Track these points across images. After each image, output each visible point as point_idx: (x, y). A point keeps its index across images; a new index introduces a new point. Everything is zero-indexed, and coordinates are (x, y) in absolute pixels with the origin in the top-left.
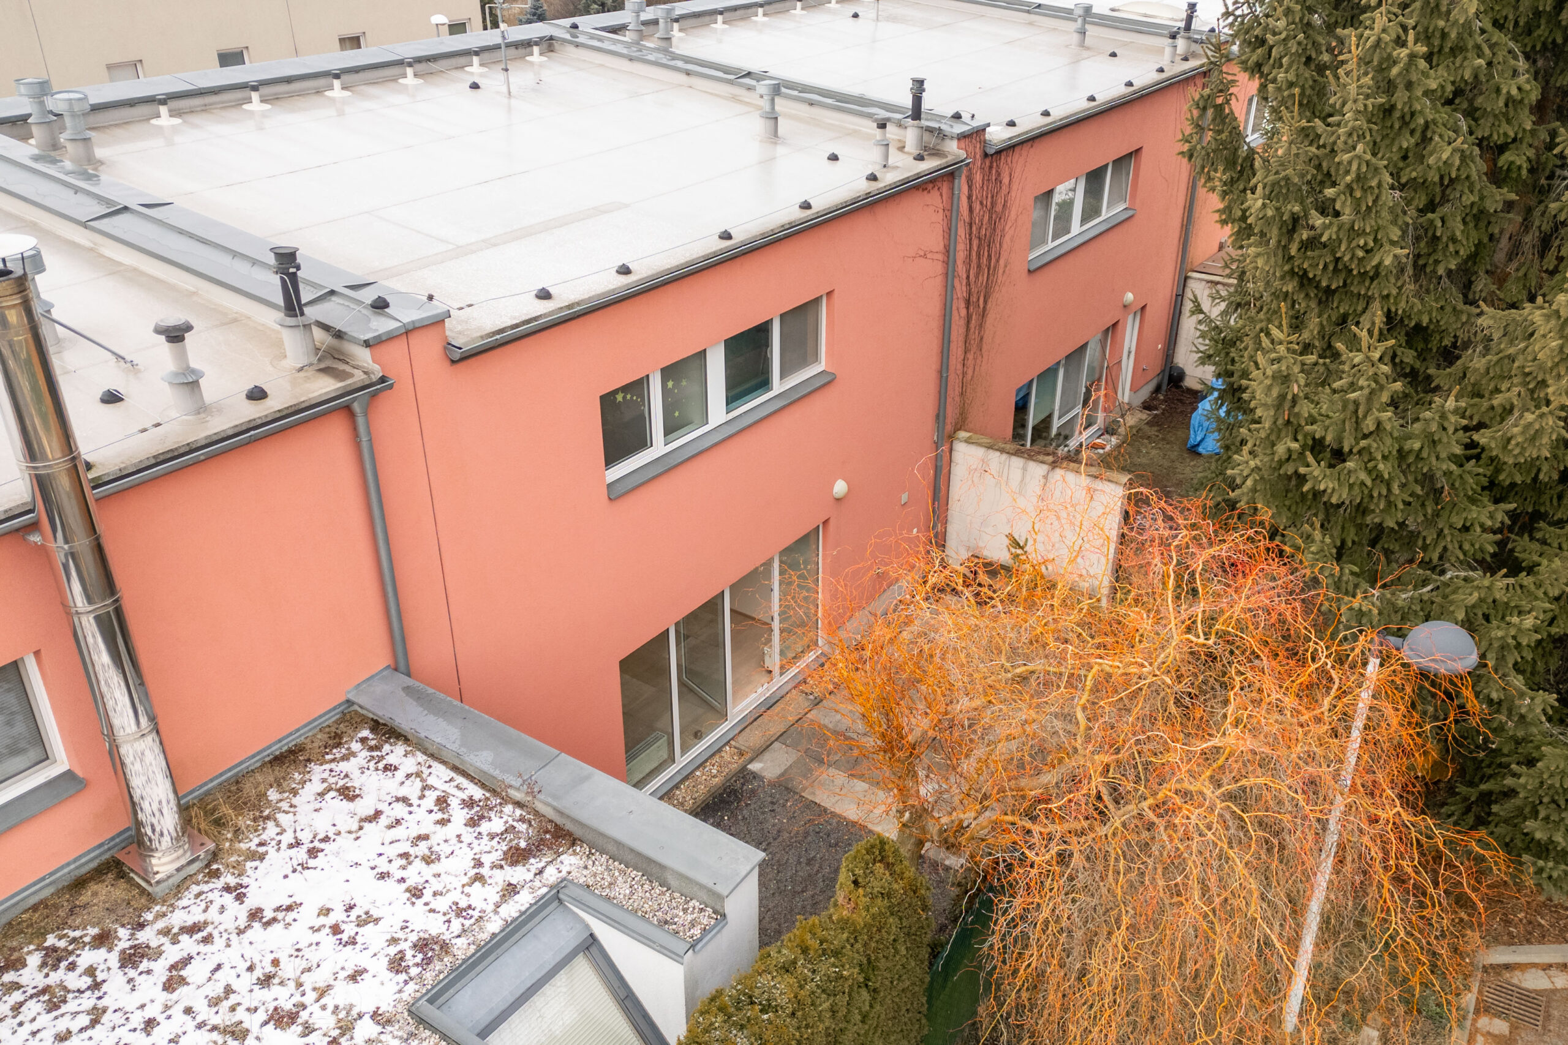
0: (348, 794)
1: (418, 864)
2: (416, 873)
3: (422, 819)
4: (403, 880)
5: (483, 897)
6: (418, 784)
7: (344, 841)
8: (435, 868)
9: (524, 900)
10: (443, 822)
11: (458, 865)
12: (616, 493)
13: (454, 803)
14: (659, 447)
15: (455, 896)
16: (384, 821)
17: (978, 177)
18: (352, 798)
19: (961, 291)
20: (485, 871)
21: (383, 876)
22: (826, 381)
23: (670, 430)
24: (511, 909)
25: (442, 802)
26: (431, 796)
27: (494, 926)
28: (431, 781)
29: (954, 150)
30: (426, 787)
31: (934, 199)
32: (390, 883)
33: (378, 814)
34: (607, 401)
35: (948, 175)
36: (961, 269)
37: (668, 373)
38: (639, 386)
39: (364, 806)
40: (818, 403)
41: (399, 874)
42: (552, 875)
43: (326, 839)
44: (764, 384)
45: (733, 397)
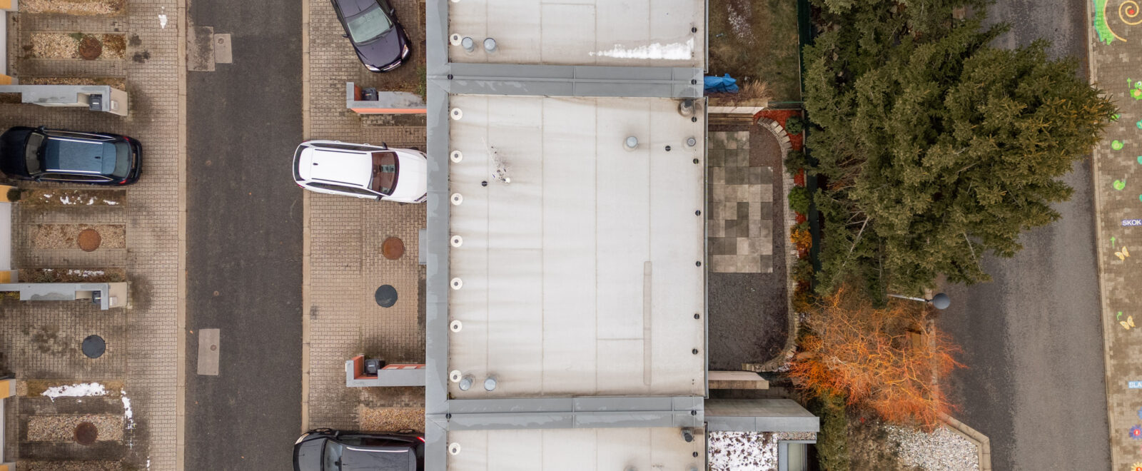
0: (718, 452)
1: (749, 457)
2: (751, 459)
3: (739, 447)
4: (750, 463)
5: (768, 455)
6: (728, 439)
7: (730, 463)
8: (753, 455)
9: (775, 450)
10: (743, 444)
11: (756, 451)
13: (740, 438)
15: (763, 459)
16: (732, 453)
18: (720, 452)
20: (763, 450)
21: (746, 465)
24: (775, 453)
25: (737, 440)
26: (734, 440)
27: (776, 459)
28: (730, 437)
30: (731, 439)
32: (749, 465)
33: (729, 452)
39: (724, 452)
41: (748, 462)
42: (775, 441)
43: (727, 465)
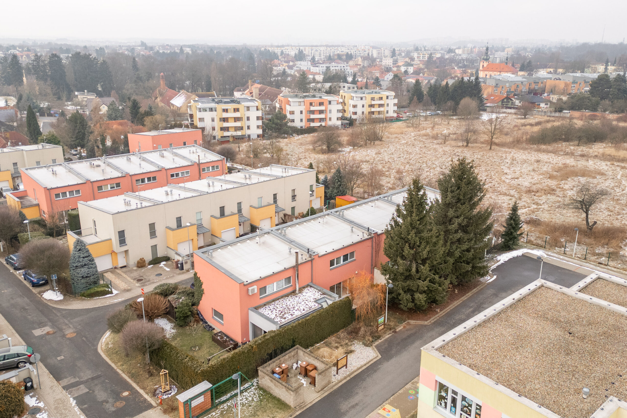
12: (331, 270)
14: (335, 266)
17: (376, 238)
19: (374, 250)
22: (355, 260)
23: (337, 264)
28: (315, 290)
29: (373, 235)
31: (370, 240)
34: (331, 261)
35: (372, 238)
36: (374, 248)
37: (337, 259)
38: (334, 260)
40: (354, 262)
44: (348, 260)
45: (344, 261)
